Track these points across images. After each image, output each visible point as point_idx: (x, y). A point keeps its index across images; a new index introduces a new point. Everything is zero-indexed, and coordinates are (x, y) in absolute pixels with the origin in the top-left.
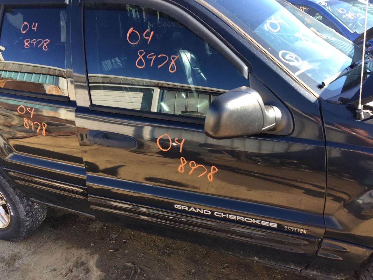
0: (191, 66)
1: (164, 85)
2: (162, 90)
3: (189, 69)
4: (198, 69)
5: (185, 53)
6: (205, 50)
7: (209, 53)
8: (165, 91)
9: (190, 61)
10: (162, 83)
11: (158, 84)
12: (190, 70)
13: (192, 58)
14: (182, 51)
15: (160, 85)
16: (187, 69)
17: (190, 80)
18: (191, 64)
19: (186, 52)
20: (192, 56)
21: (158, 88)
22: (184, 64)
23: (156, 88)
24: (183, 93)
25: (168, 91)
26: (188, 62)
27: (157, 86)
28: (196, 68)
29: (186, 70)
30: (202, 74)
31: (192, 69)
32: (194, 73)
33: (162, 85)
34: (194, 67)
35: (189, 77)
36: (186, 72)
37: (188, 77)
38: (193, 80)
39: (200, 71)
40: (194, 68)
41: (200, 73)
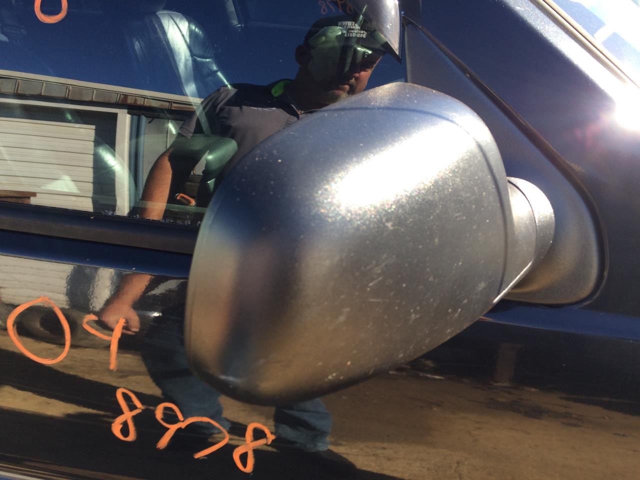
0: (192, 54)
1: (140, 102)
2: (135, 117)
3: (186, 60)
4: (209, 62)
5: (174, 21)
6: (226, 16)
7: (235, 22)
8: (144, 119)
9: (188, 40)
10: (136, 96)
11: (126, 96)
12: (190, 62)
13: (192, 33)
14: (166, 12)
15: (130, 101)
16: (180, 60)
17: (191, 88)
18: (189, 47)
19: (177, 17)
20: (193, 27)
21: (126, 111)
22: (172, 46)
23: (121, 110)
24: (171, 122)
25: (151, 119)
26: (183, 42)
27: (123, 104)
28: (204, 60)
29: (177, 61)
30: (219, 74)
31: (194, 61)
32: (199, 72)
33: (136, 100)
34: (200, 57)
35: (188, 81)
36: (177, 69)
37: (183, 80)
38: (198, 89)
39: (215, 68)
40: (199, 59)
41: (216, 72)
